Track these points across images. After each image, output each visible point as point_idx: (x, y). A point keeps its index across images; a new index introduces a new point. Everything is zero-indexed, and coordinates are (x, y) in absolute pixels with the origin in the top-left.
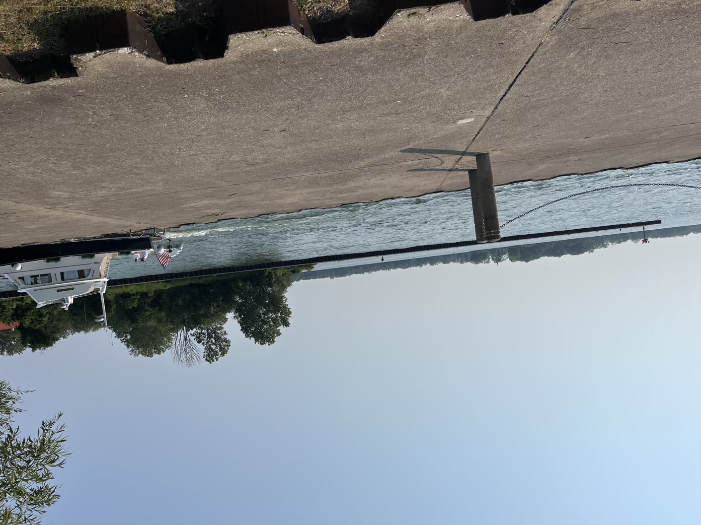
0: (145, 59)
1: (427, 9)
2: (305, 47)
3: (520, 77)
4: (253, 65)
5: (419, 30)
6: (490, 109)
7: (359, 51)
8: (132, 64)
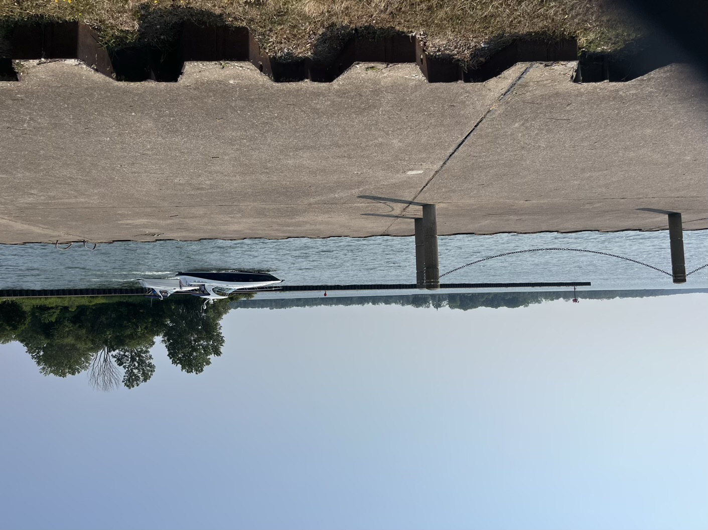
0: (93, 72)
1: (384, 66)
2: (262, 83)
3: (468, 138)
4: (208, 93)
5: (376, 83)
6: (439, 164)
7: (317, 94)
8: (78, 76)
